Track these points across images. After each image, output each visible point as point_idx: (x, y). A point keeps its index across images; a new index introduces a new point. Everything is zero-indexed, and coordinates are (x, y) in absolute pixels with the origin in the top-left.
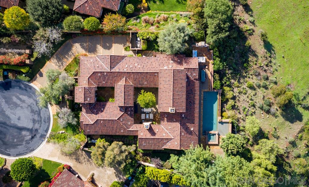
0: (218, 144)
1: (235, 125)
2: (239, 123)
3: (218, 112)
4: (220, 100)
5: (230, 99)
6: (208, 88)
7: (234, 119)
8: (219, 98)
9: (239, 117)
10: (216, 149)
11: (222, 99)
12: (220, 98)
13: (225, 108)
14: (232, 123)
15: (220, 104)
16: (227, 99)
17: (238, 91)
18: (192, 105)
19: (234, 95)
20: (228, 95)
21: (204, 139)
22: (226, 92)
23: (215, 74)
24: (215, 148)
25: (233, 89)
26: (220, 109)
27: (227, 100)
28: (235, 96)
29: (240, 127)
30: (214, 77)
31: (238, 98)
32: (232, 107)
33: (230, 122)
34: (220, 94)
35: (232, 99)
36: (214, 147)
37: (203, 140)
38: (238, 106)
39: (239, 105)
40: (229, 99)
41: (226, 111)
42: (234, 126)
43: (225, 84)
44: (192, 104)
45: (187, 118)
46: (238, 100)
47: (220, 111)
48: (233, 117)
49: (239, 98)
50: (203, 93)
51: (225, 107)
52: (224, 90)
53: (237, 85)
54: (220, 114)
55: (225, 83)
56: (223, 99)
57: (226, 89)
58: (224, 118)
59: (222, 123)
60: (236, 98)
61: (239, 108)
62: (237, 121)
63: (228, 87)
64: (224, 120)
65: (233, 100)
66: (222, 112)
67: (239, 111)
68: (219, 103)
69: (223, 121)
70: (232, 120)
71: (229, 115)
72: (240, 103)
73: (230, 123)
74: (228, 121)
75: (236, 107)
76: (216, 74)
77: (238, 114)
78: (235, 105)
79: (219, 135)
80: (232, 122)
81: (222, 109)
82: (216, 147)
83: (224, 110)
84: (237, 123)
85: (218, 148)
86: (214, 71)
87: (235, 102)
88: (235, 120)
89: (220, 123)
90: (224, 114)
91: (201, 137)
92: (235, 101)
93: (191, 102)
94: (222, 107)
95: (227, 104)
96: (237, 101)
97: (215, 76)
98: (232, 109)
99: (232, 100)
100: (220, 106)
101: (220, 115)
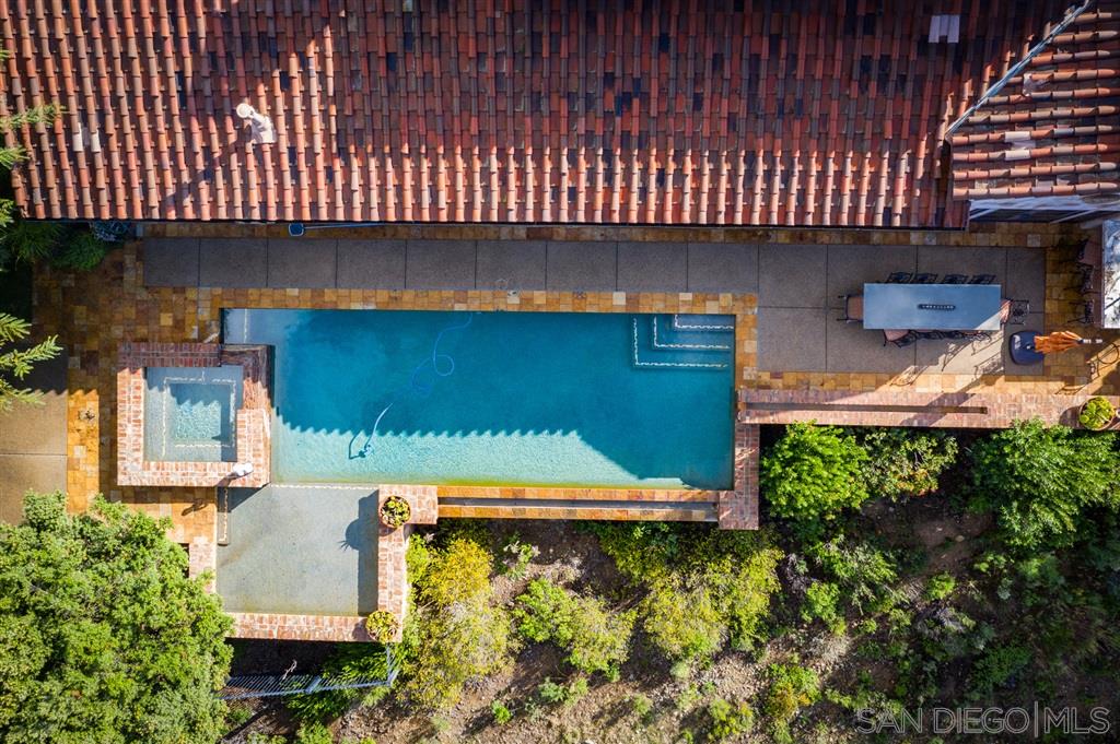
0: (122, 480)
1: (346, 683)
2: (369, 717)
3: (494, 492)
4: (634, 513)
5: (639, 625)
6: (776, 375)
7: (408, 668)
8: (660, 496)
9: (435, 720)
10: (71, 465)
11: (638, 533)
12: (659, 514)
13: (534, 569)
14: (364, 650)
15: (582, 513)
16: (643, 590)
17: (720, 708)
18: (581, 127)
19: (682, 671)
20: (681, 603)
21: (179, 325)
22: (719, 573)
23: (940, 450)
24: (79, 452)
25: (748, 659)
26: (532, 512)
27: (622, 593)
28: (673, 678)
29: (330, 730)
30: (914, 433)
31: (645, 701)
32: (552, 642)
33: (377, 630)
34: (698, 515)
35: (640, 638)
36: (94, 444)
37: (166, 320)
38: (553, 705)
39: (565, 718)
40: (632, 615)
41: (504, 585)
42: (337, 672)
43: (802, 568)
44: (608, 116)
45: (407, 38)
46: (621, 710)
47: (505, 512)
48: (432, 651)
49: (645, 720)
50: (712, 308)
51: (551, 570)
52: (741, 558)
53: (792, 699)
54: (468, 512)
55: (823, 573)
56: (646, 539)
57: (755, 585)
58: (425, 557)
59: (367, 529)
60: (646, 687)
61: (538, 712)
62: (390, 697)
63: (773, 597)
64: (396, 552)
65: (620, 654)
66: (497, 535)
67: (504, 714)
68: (595, 495)
69: (383, 543)
70: (406, 645)
71: (459, 613)
72: (588, 727)
73: (360, 629)
74: (383, 596)
75: (550, 689)
76: (937, 464)
77: (473, 706)
78: (565, 673)
79: (228, 496)
80: (377, 648)
81: (527, 530)
82: (91, 469)
83: (514, 557)
84: (370, 700)
85: (84, 490)
86: (985, 434)
87: (597, 679)
88: (404, 679)
89: (369, 504)
90: (470, 556)
91: (205, 291)
92: (616, 677)
93: (624, 101)
94: (552, 537)
95: (576, 586)
96: (607, 696)
97: (922, 445)
98: (531, 641)
99: (621, 644)
100: (558, 513)
101: (454, 511)
